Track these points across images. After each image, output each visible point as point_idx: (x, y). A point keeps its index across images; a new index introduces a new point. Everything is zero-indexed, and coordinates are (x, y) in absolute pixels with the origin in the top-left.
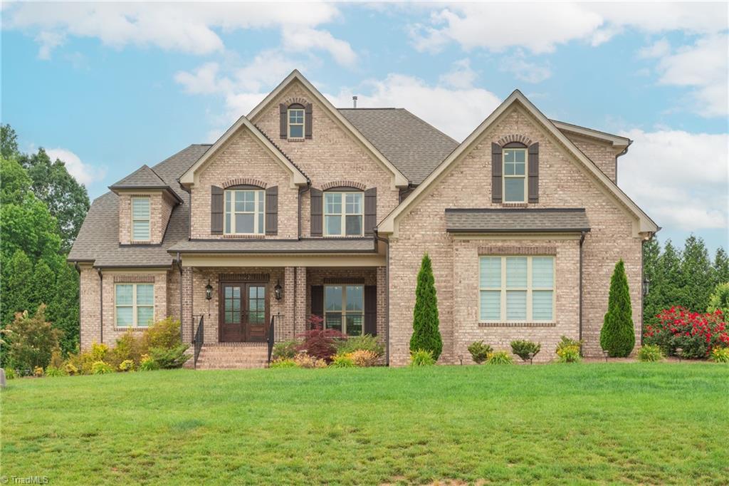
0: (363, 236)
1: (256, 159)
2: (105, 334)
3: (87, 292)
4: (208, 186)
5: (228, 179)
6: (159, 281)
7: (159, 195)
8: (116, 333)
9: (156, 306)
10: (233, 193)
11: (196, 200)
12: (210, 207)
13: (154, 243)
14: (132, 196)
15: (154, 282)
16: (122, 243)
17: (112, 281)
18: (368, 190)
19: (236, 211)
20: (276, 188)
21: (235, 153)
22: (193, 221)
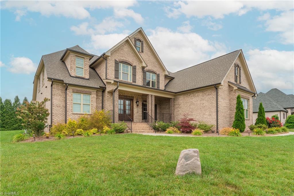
0: (156, 88)
1: (130, 54)
2: (68, 115)
3: (56, 95)
4: (113, 59)
5: (120, 58)
6: (93, 94)
7: (88, 59)
8: (73, 115)
9: (92, 105)
10: (122, 64)
11: (109, 63)
12: (114, 68)
13: (86, 78)
14: (76, 56)
15: (91, 94)
16: (72, 75)
17: (72, 91)
18: (158, 74)
19: (122, 71)
20: (135, 66)
21: (122, 49)
22: (108, 72)
